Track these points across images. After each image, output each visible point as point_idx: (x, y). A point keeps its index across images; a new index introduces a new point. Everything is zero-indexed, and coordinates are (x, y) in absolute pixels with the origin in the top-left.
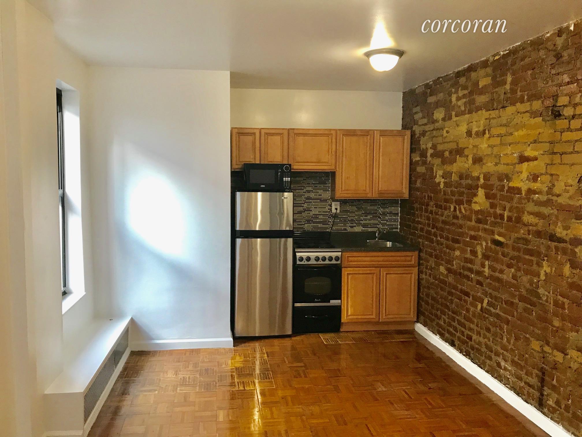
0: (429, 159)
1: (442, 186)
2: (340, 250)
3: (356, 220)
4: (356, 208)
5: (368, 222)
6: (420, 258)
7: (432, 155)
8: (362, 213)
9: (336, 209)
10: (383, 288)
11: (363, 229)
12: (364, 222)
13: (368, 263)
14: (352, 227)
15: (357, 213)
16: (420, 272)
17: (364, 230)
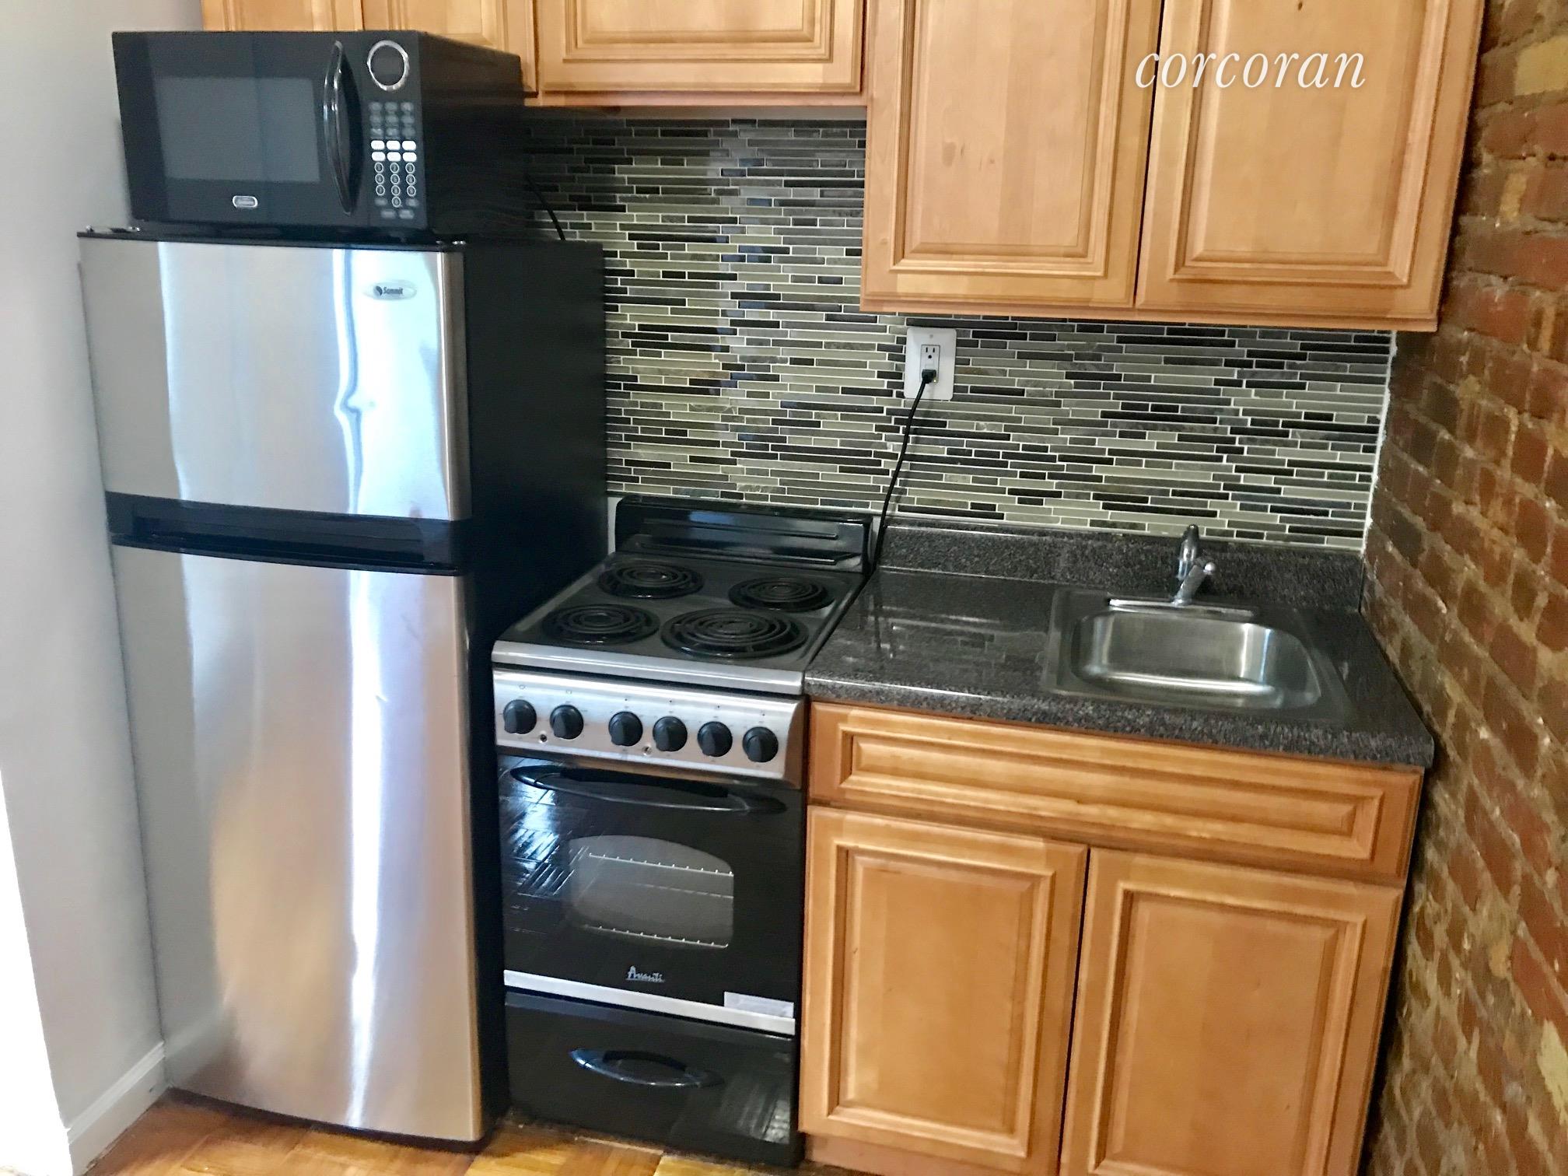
2: (793, 685)
3: (1062, 459)
4: (1069, 376)
5: (1142, 471)
8: (1105, 415)
9: (931, 376)
11: (1110, 515)
12: (1116, 471)
14: (1031, 498)
15: (1069, 409)
16: (1407, 932)
17: (1114, 525)
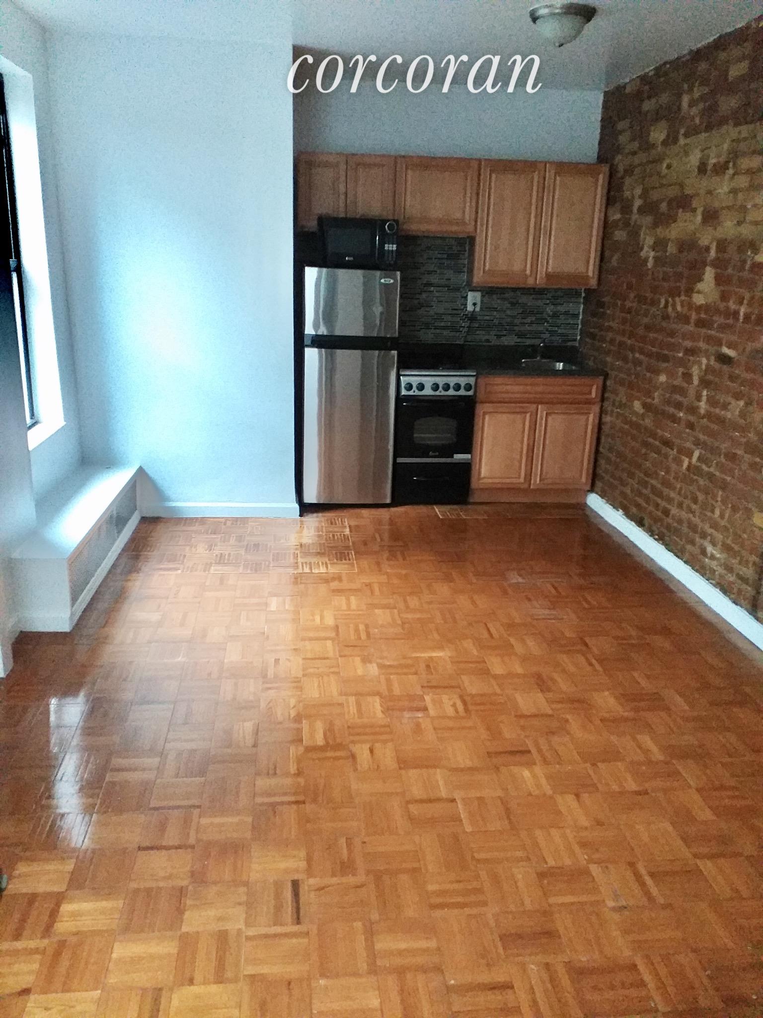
0: (635, 217)
1: (650, 264)
2: (474, 374)
3: (507, 326)
4: (509, 304)
6: (604, 388)
7: (640, 209)
8: (517, 313)
9: (475, 304)
10: (540, 436)
12: (520, 328)
13: (518, 396)
14: (499, 336)
16: (602, 412)
17: (519, 343)
